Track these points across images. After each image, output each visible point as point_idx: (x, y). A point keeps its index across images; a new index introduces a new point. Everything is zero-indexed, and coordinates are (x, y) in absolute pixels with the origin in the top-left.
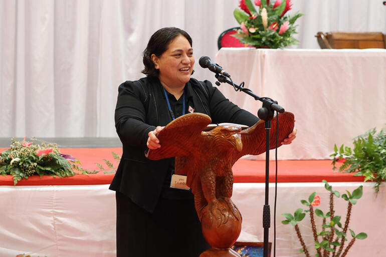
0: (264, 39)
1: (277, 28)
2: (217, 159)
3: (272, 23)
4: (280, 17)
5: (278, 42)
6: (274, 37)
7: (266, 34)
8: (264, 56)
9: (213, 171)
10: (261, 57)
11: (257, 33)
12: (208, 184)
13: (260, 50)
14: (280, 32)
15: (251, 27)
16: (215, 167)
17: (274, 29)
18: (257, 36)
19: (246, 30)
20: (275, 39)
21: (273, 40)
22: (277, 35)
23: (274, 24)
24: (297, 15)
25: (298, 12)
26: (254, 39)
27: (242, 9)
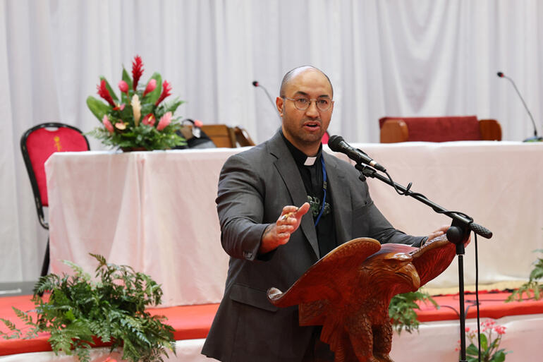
0: (139, 138)
1: (153, 122)
2: (374, 300)
3: (145, 115)
4: (155, 107)
5: (159, 141)
6: (152, 134)
7: (141, 131)
8: (143, 162)
9: (369, 318)
10: (138, 162)
11: (127, 130)
12: (363, 337)
13: (135, 153)
14: (158, 127)
15: (117, 122)
16: (371, 312)
17: (150, 123)
18: (129, 134)
19: (111, 127)
20: (153, 138)
21: (151, 139)
22: (155, 131)
23: (149, 116)
24: (177, 102)
25: (178, 98)
26: (124, 139)
27: (102, 96)
